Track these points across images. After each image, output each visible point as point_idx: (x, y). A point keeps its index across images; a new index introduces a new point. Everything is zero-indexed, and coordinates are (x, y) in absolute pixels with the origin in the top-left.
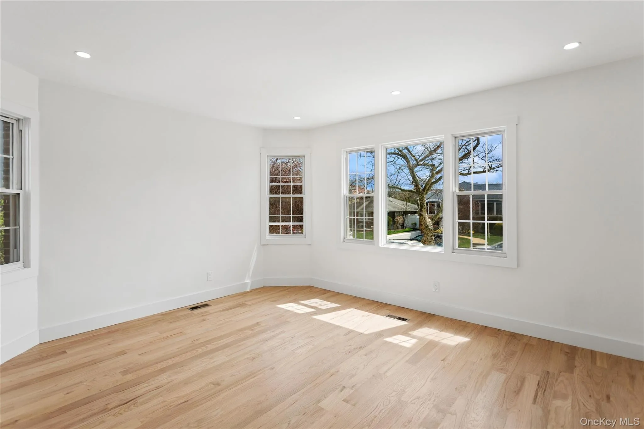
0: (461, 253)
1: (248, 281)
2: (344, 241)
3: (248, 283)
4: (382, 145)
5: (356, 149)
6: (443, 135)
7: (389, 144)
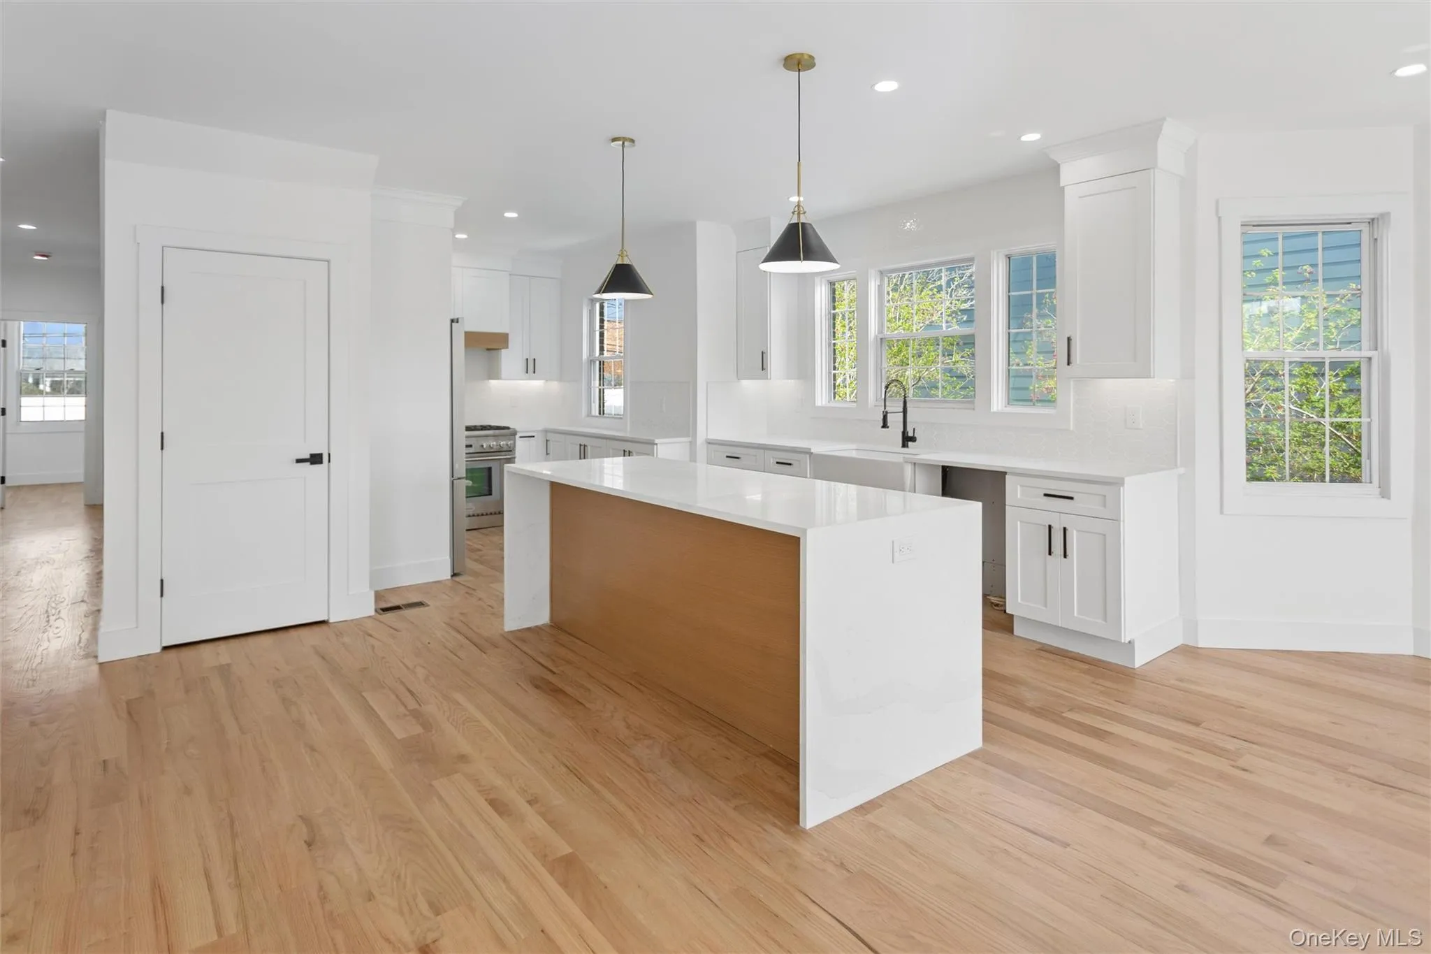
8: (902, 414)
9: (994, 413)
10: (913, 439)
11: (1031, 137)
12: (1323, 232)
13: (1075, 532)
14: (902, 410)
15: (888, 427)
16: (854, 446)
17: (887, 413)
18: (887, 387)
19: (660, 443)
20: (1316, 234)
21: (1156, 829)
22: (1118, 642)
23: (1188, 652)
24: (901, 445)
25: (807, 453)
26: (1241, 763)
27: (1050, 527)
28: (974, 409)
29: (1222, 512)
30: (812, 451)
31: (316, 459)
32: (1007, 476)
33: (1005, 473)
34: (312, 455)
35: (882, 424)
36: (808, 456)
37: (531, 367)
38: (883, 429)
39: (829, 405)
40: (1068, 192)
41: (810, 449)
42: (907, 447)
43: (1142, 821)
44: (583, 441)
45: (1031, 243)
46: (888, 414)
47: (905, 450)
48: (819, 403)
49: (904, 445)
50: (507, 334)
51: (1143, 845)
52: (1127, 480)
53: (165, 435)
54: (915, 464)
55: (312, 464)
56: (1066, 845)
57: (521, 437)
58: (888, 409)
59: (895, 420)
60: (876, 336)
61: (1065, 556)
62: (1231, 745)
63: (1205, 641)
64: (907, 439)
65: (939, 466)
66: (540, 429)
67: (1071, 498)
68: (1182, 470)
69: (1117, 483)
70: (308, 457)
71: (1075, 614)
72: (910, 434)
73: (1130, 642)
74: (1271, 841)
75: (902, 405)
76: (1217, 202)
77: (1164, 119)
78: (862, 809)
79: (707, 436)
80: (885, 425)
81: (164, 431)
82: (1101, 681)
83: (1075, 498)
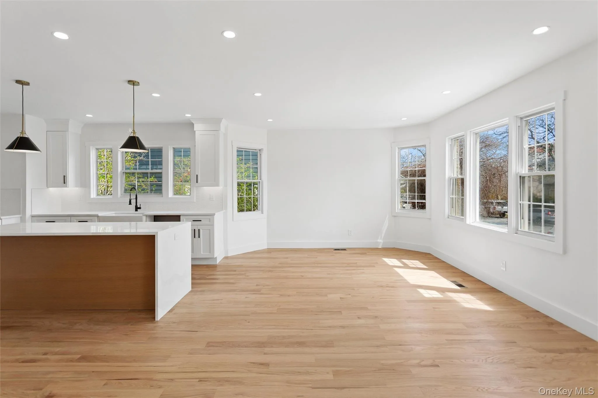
0: (523, 235)
1: (380, 241)
2: (448, 218)
3: (380, 242)
4: (471, 132)
5: (455, 137)
6: (508, 118)
7: (477, 129)
8: (135, 200)
9: (170, 198)
10: (140, 208)
11: (188, 115)
12: (245, 151)
13: (202, 230)
14: (135, 198)
16: (114, 212)
17: (131, 199)
19: (4, 218)
20: (243, 151)
21: (237, 291)
22: (213, 258)
23: (226, 258)
24: (135, 210)
25: (96, 216)
26: (246, 275)
27: (195, 230)
28: (162, 197)
29: (233, 221)
30: (99, 215)
32: (181, 217)
33: (180, 216)
35: (129, 203)
36: (96, 217)
38: (130, 205)
39: (96, 197)
40: (196, 132)
41: (98, 214)
42: (137, 211)
43: (234, 291)
45: (182, 145)
47: (137, 212)
48: (92, 197)
49: (136, 210)
51: (236, 294)
52: (216, 214)
54: (146, 216)
56: (222, 300)
58: (131, 198)
59: (133, 201)
60: (121, 171)
61: (199, 237)
62: (243, 273)
63: (229, 255)
64: (137, 208)
65: (152, 216)
67: (201, 221)
68: (224, 211)
69: (213, 215)
71: (202, 253)
72: (139, 206)
73: (216, 258)
74: (257, 285)
75: (135, 196)
76: (232, 141)
77: (223, 119)
78: (169, 312)
79: (32, 213)
82: (210, 269)
83: (202, 221)
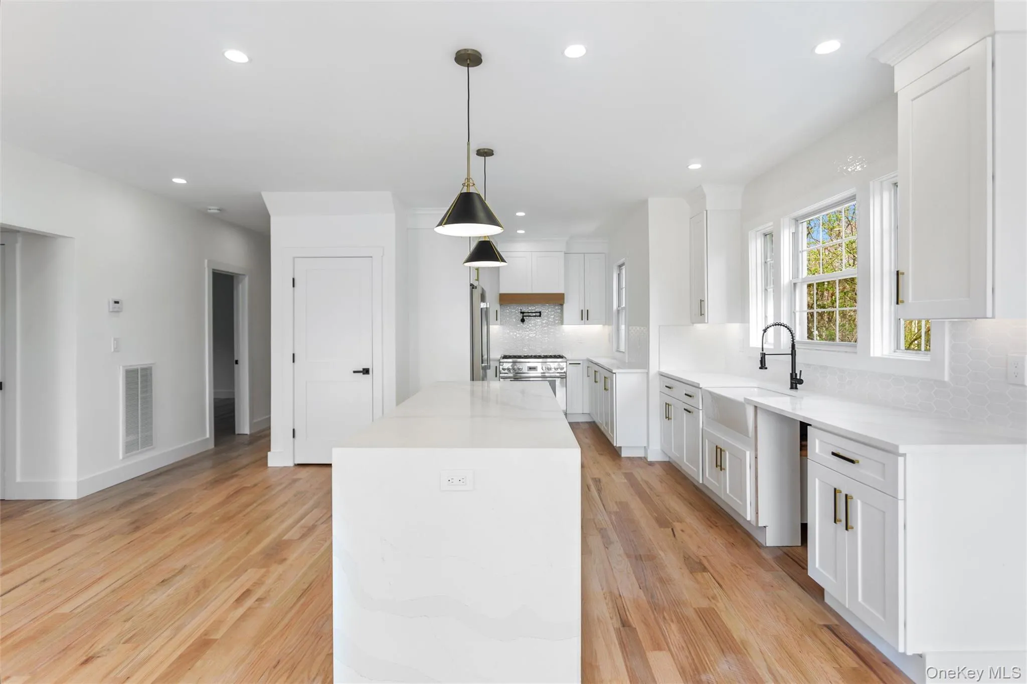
8: (789, 356)
10: (801, 382)
14: (788, 353)
15: (766, 368)
17: (765, 354)
18: (765, 331)
19: (619, 373)
24: (790, 387)
25: (699, 388)
28: (856, 353)
30: (701, 386)
31: (366, 371)
32: (809, 431)
33: (807, 425)
34: (364, 369)
35: (760, 366)
36: (700, 390)
37: (585, 316)
38: (762, 370)
41: (699, 385)
42: (796, 388)
44: (597, 368)
46: (766, 356)
47: (793, 392)
49: (793, 387)
50: (563, 294)
53: (295, 355)
54: (755, 406)
55: (364, 374)
57: (570, 364)
58: (767, 351)
59: (779, 363)
60: (790, 281)
61: (847, 527)
64: (795, 382)
66: (585, 358)
67: (855, 462)
69: (893, 451)
70: (362, 370)
72: (798, 376)
75: (792, 347)
79: (659, 369)
80: (763, 366)
81: (295, 353)
83: (860, 462)
